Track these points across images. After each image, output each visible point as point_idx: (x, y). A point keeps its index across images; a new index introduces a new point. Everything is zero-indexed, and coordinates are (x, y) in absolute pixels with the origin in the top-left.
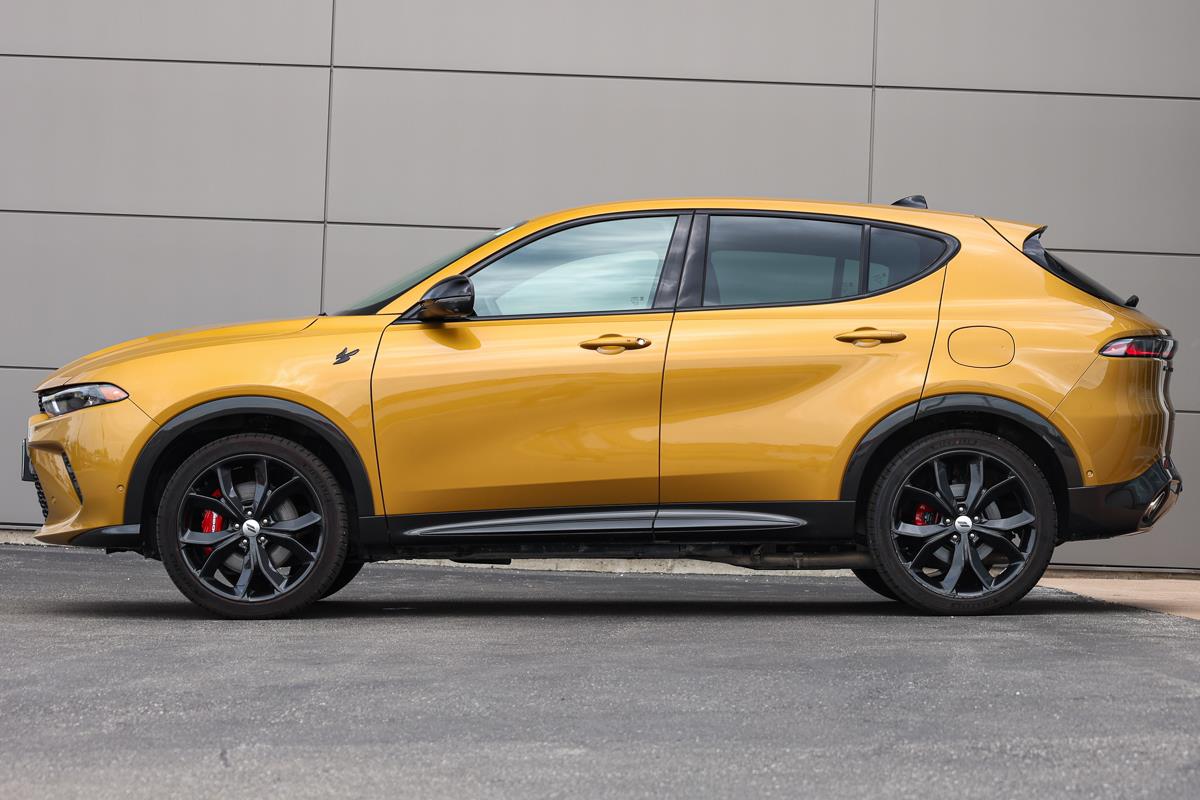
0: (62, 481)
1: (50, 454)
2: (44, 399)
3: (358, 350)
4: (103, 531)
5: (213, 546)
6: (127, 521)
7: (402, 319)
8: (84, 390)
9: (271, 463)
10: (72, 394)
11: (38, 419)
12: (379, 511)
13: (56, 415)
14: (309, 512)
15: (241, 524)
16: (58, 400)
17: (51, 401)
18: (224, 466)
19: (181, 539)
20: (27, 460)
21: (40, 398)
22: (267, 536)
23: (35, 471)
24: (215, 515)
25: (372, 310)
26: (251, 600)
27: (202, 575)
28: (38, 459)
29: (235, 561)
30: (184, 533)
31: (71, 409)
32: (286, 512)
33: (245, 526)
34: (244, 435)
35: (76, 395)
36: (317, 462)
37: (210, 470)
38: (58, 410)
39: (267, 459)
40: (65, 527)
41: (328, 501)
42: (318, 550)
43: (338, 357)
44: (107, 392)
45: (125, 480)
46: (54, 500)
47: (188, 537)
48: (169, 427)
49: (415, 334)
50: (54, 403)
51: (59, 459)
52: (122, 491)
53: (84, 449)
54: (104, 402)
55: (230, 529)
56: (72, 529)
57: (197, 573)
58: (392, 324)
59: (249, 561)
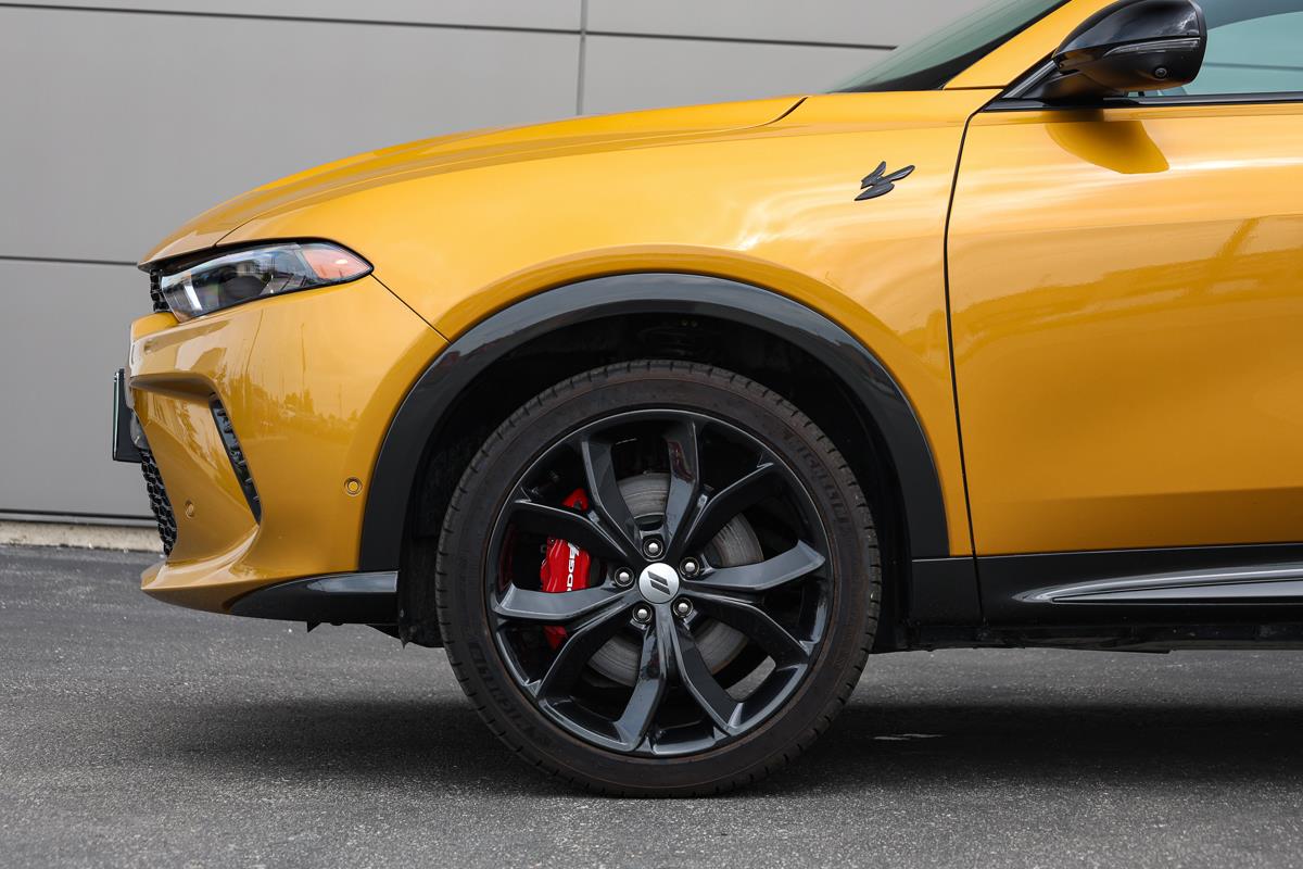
0: (203, 457)
1: (178, 403)
2: (166, 282)
3: (912, 168)
4: (309, 586)
5: (569, 623)
6: (368, 562)
7: (1003, 100)
8: (263, 257)
9: (707, 431)
10: (232, 267)
11: (151, 325)
12: (959, 546)
13: (192, 315)
14: (794, 544)
15: (636, 574)
16: (198, 283)
17: (180, 288)
18: (598, 436)
19: (497, 610)
20: (124, 416)
21: (155, 281)
22: (696, 603)
23: (144, 439)
24: (574, 551)
25: (933, 78)
26: (658, 751)
27: (544, 693)
28: (151, 413)
29: (616, 659)
30: (501, 595)
31: (230, 301)
32: (736, 540)
33: (644, 577)
34: (643, 363)
35: (241, 272)
36: (814, 431)
37: (564, 445)
38: (197, 305)
39: (698, 421)
40: (216, 571)
41: (842, 520)
42: (816, 637)
43: (865, 183)
44: (317, 260)
45: (363, 470)
46: (191, 508)
47: (514, 602)
48: (465, 347)
49: (1033, 133)
50: (190, 291)
51: (200, 416)
52: (358, 493)
53: (260, 392)
54: (310, 284)
55: (609, 584)
56: (232, 579)
57: (535, 687)
58: (983, 109)
59: (655, 657)
